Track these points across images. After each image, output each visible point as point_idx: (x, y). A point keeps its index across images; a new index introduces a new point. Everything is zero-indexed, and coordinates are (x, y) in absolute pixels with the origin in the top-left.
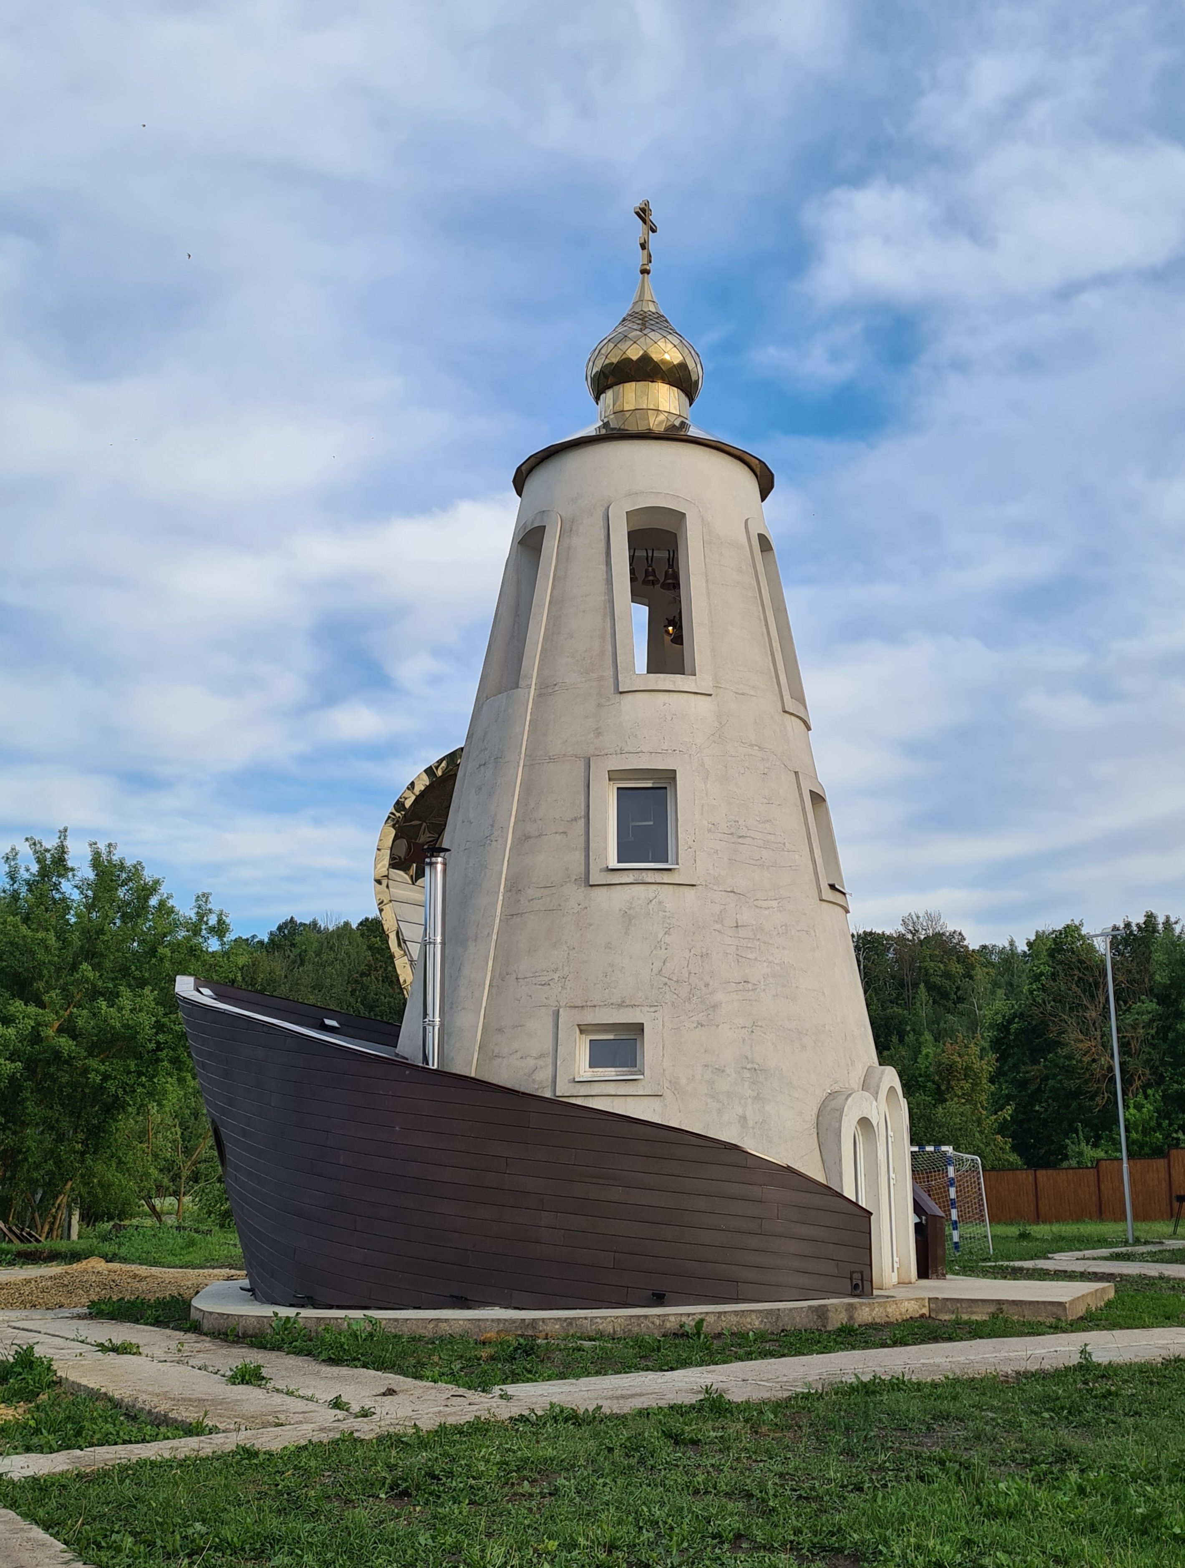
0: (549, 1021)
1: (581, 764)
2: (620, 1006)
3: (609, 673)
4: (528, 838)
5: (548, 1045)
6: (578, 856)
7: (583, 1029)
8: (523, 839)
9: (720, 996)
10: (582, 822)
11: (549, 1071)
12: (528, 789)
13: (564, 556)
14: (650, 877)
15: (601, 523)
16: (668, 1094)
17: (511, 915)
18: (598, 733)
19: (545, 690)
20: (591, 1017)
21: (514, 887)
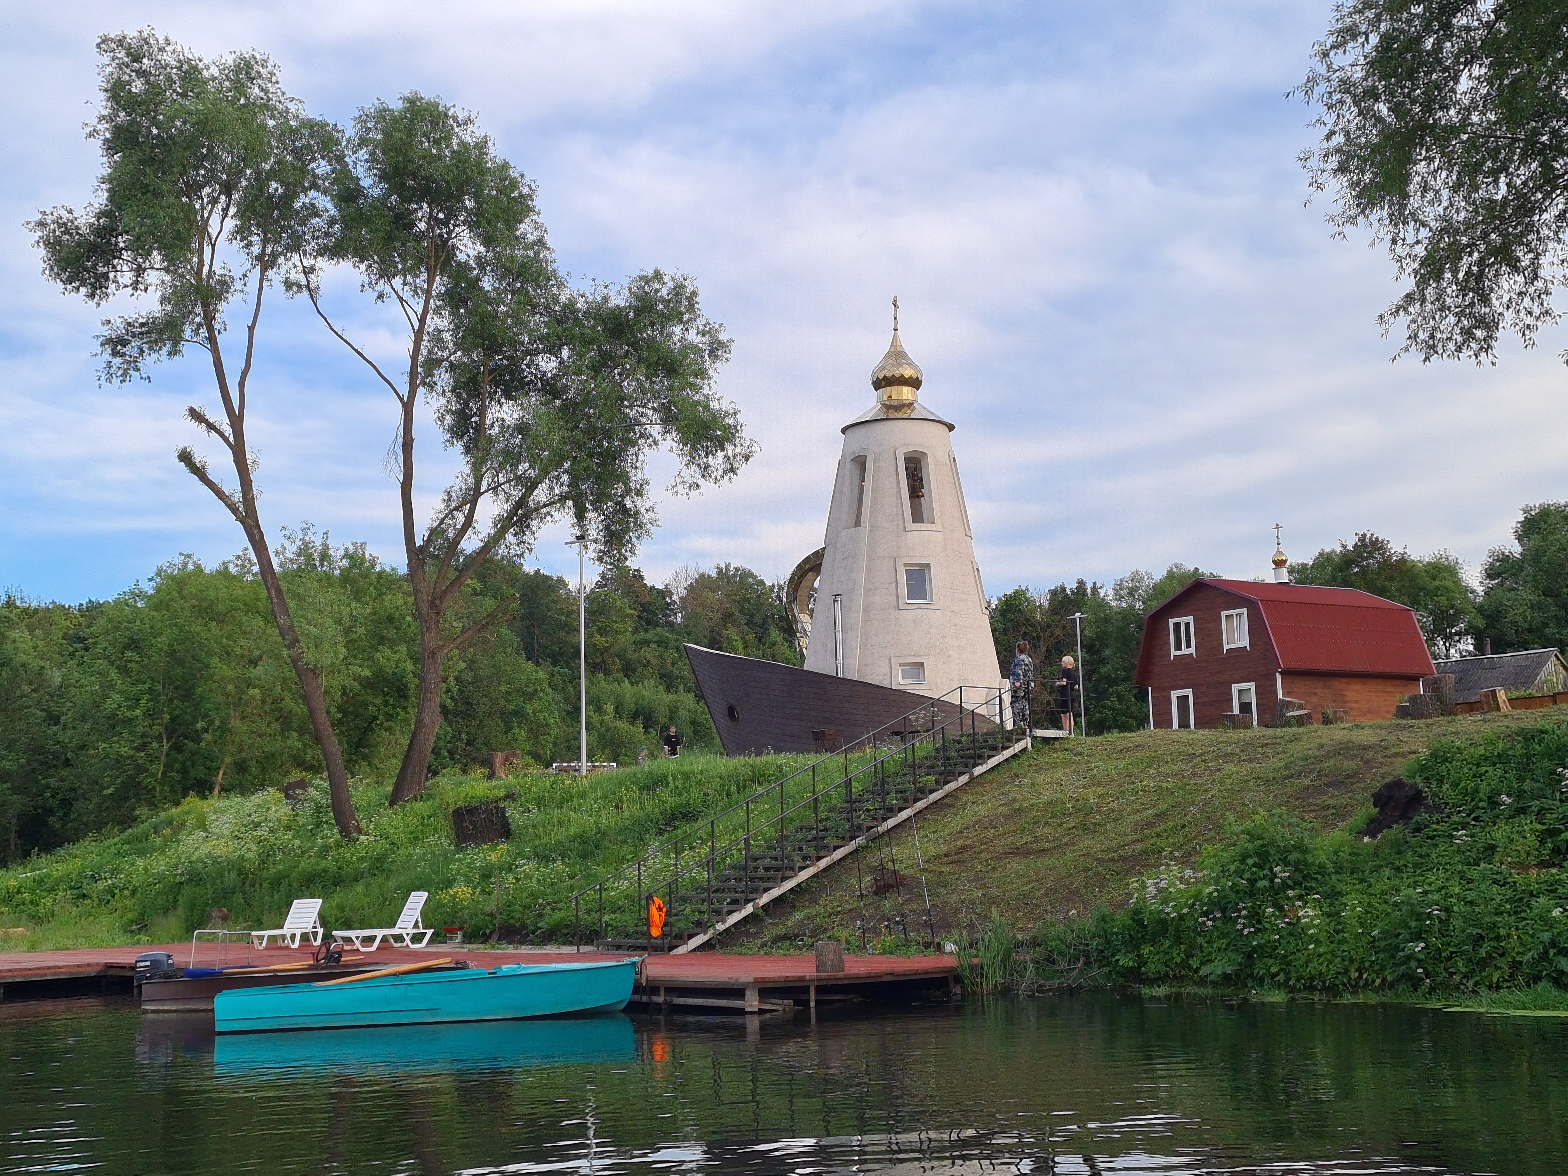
0: (887, 662)
1: (892, 561)
2: (915, 656)
3: (901, 523)
4: (871, 590)
5: (887, 670)
6: (894, 598)
7: (901, 665)
8: (868, 590)
9: (951, 652)
10: (894, 584)
11: (889, 680)
12: (869, 570)
13: (877, 470)
14: (923, 606)
15: (893, 457)
16: (934, 689)
17: (865, 621)
18: (898, 548)
19: (873, 528)
20: (903, 661)
21: (867, 609)
